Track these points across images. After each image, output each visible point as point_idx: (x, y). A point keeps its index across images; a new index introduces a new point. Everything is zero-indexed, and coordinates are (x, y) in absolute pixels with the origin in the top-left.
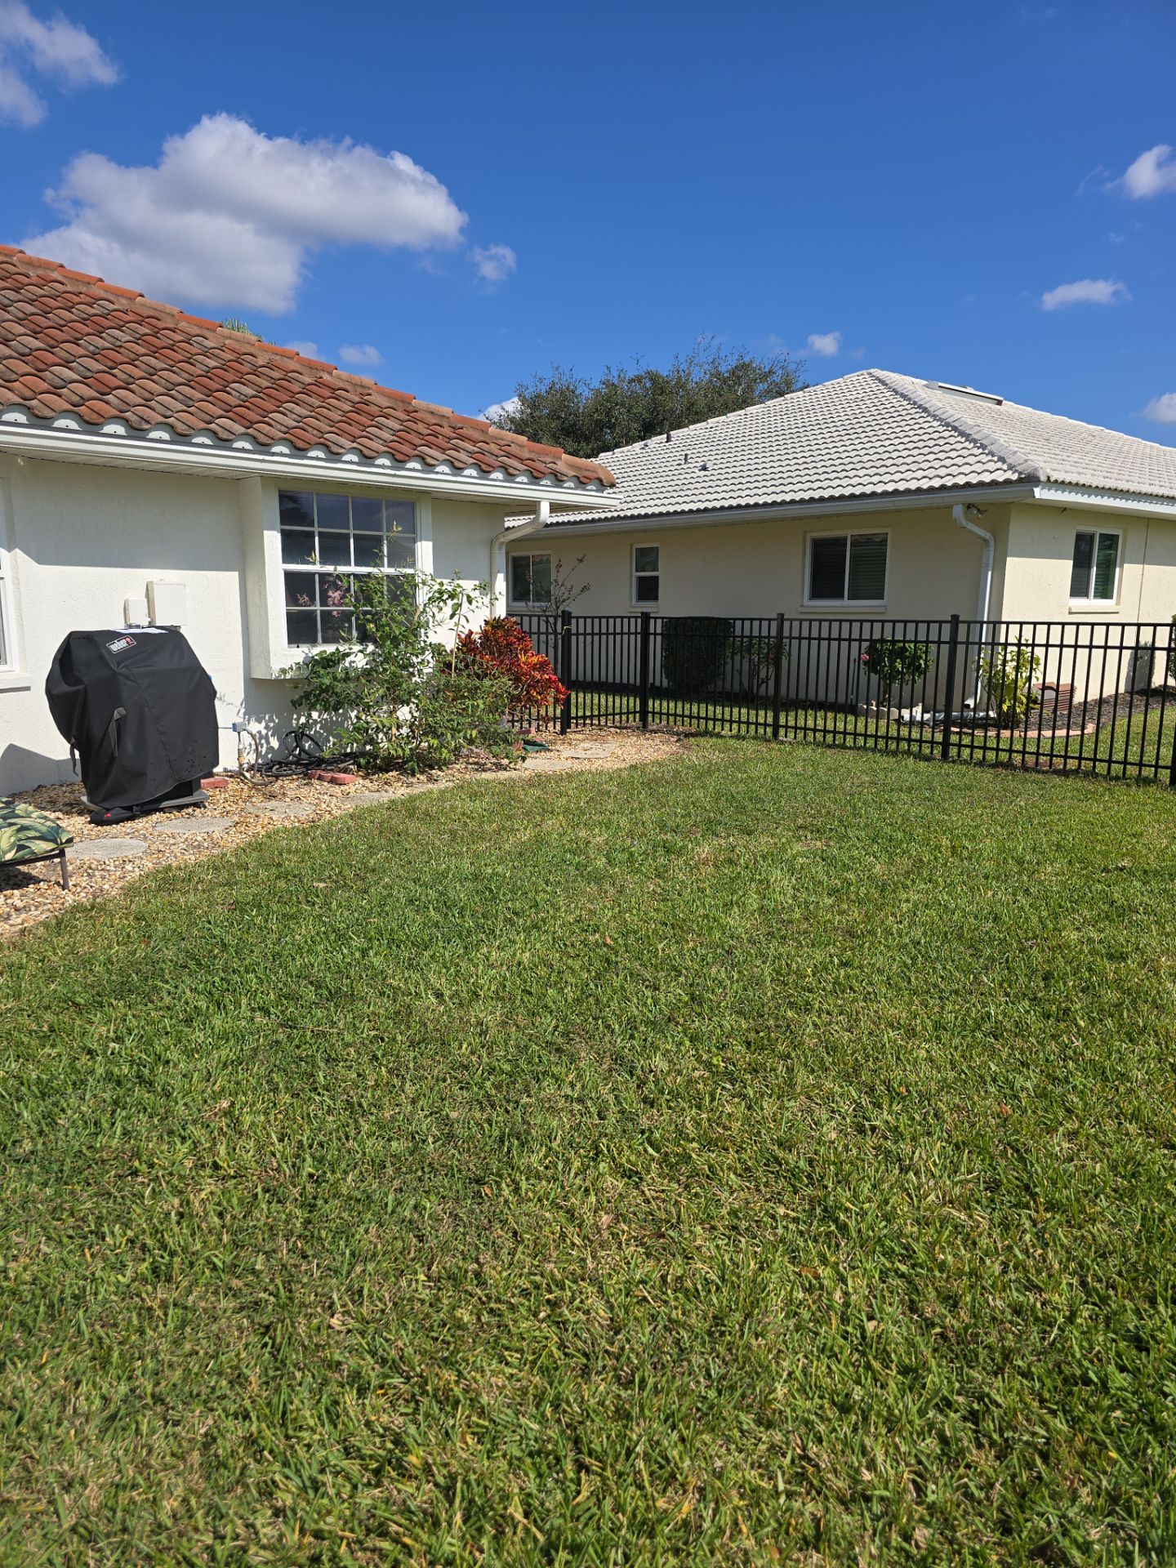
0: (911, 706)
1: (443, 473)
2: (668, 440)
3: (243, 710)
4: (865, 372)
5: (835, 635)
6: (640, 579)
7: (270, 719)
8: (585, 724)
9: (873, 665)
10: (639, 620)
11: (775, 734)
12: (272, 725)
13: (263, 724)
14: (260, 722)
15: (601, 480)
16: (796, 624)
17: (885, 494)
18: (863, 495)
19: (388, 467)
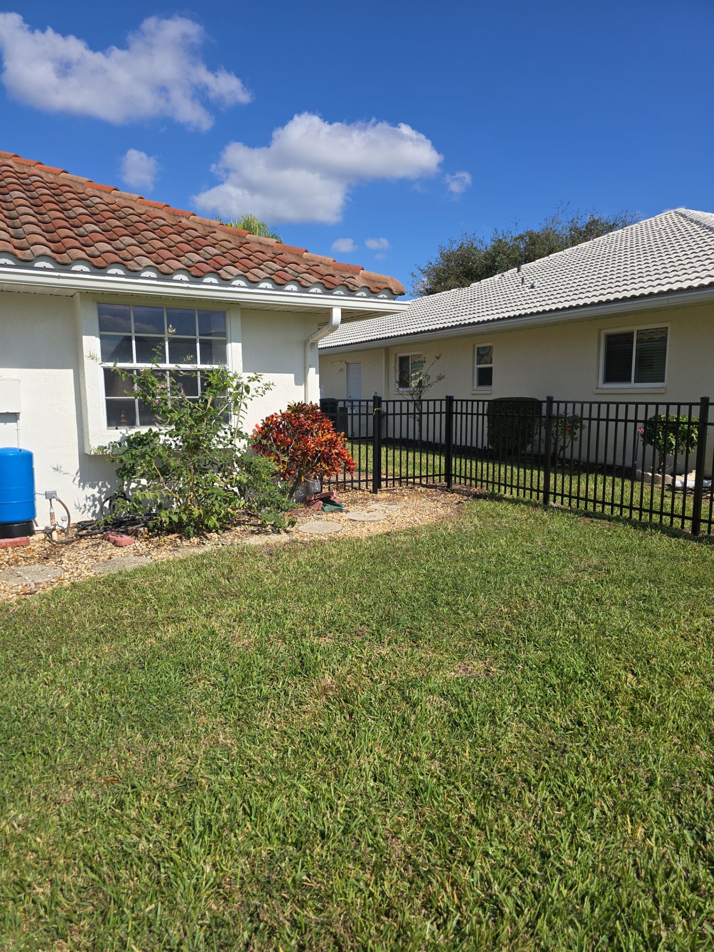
0: (686, 473)
1: (239, 286)
2: (519, 271)
3: (78, 479)
4: (672, 211)
5: (612, 416)
6: (480, 370)
7: (104, 485)
8: (407, 483)
9: (649, 437)
10: (444, 403)
11: (546, 500)
12: (104, 490)
13: (97, 489)
14: (94, 488)
15: (391, 290)
16: (562, 406)
17: (661, 293)
18: (642, 296)
19: (186, 282)
